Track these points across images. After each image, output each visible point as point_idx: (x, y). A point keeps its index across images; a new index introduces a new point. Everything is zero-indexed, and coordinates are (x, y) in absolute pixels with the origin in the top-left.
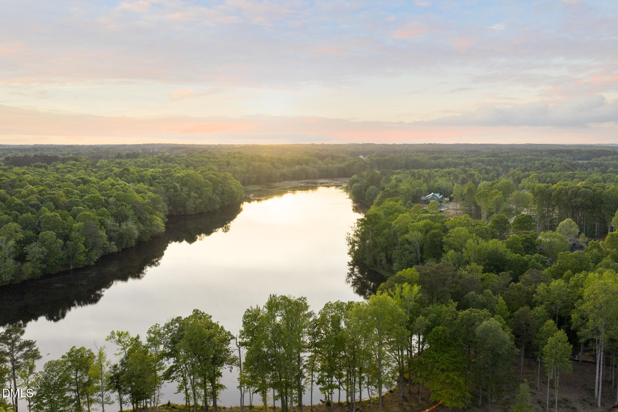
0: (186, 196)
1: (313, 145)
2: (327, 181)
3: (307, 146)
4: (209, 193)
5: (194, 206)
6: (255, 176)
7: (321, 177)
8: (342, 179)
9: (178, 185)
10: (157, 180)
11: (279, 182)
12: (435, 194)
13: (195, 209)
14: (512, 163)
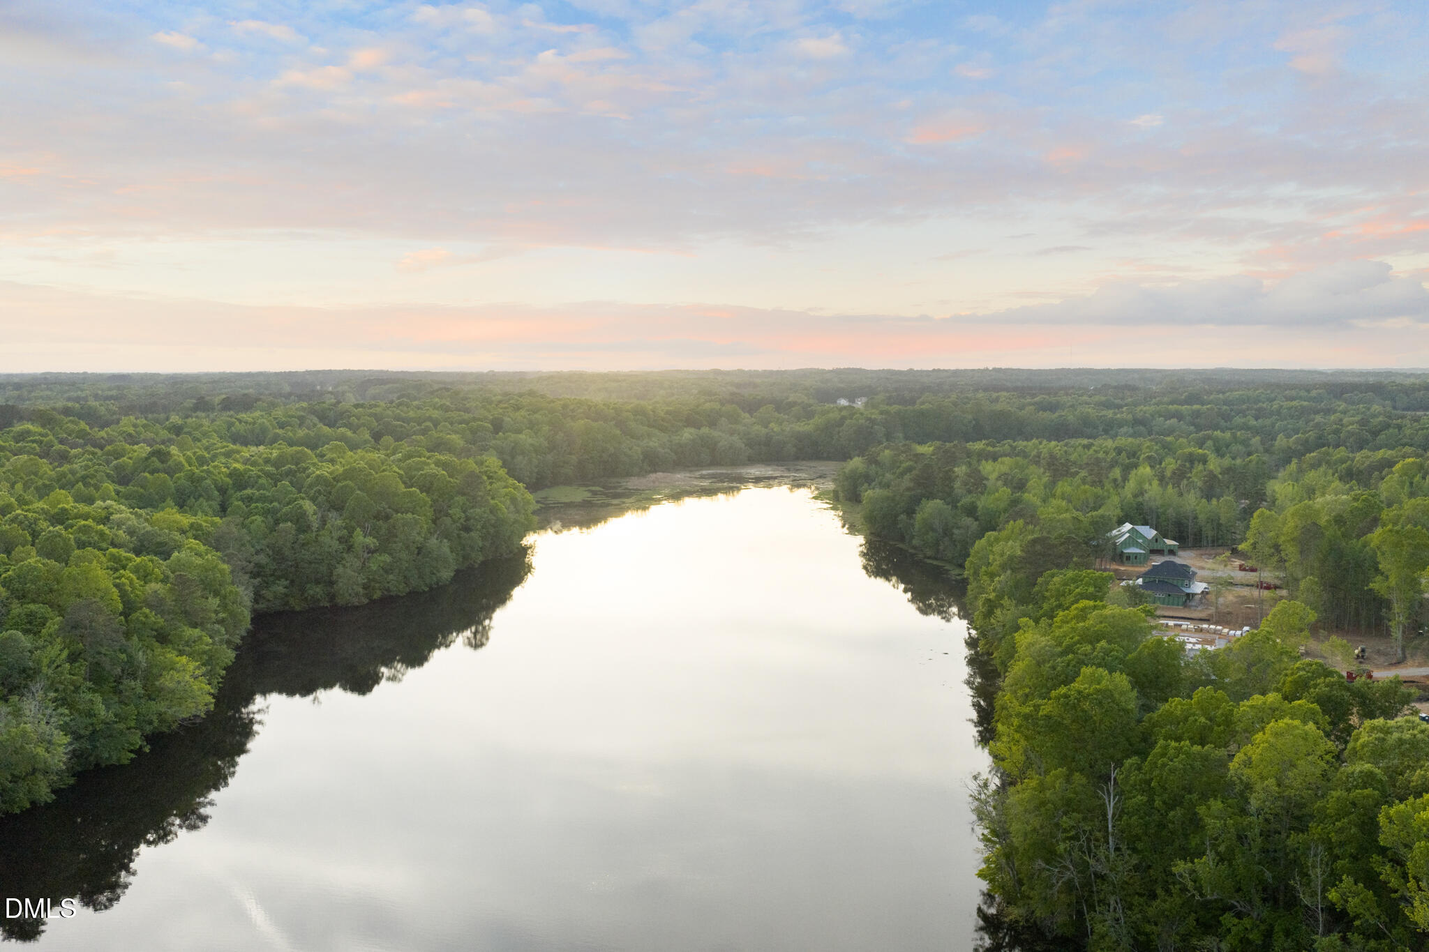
0: (335, 545)
1: (717, 372)
2: (769, 471)
3: (701, 376)
4: (414, 533)
5: (361, 579)
6: (574, 459)
7: (752, 461)
8: (813, 464)
9: (308, 506)
10: (249, 491)
11: (639, 475)
12: (1136, 527)
13: (365, 587)
14: (1257, 419)
